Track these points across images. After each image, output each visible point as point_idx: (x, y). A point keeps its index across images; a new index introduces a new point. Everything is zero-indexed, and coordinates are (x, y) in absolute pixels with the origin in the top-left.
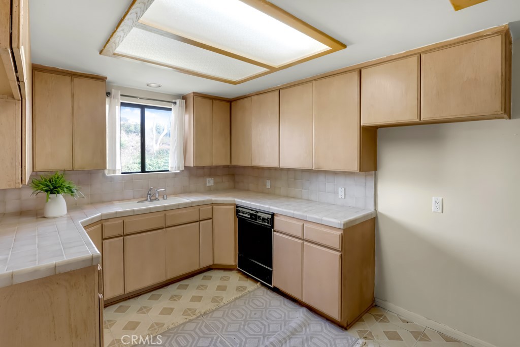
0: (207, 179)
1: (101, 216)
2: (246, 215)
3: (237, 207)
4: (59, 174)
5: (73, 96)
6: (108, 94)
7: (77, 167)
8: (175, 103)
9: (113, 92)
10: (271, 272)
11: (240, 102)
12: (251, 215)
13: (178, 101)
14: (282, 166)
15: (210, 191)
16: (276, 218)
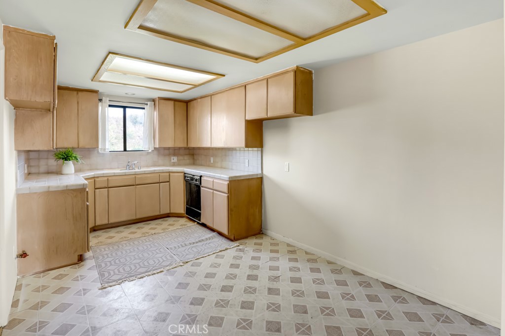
0: (172, 157)
1: (94, 175)
2: (189, 179)
3: (185, 174)
4: (70, 149)
5: (78, 103)
6: (100, 100)
7: (81, 146)
8: (147, 104)
9: (104, 99)
10: (200, 213)
11: (192, 103)
12: (191, 177)
13: (149, 103)
14: (212, 146)
15: (174, 165)
16: (202, 178)
